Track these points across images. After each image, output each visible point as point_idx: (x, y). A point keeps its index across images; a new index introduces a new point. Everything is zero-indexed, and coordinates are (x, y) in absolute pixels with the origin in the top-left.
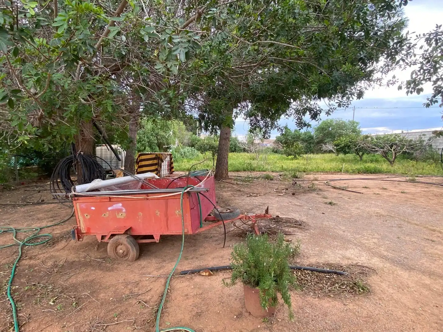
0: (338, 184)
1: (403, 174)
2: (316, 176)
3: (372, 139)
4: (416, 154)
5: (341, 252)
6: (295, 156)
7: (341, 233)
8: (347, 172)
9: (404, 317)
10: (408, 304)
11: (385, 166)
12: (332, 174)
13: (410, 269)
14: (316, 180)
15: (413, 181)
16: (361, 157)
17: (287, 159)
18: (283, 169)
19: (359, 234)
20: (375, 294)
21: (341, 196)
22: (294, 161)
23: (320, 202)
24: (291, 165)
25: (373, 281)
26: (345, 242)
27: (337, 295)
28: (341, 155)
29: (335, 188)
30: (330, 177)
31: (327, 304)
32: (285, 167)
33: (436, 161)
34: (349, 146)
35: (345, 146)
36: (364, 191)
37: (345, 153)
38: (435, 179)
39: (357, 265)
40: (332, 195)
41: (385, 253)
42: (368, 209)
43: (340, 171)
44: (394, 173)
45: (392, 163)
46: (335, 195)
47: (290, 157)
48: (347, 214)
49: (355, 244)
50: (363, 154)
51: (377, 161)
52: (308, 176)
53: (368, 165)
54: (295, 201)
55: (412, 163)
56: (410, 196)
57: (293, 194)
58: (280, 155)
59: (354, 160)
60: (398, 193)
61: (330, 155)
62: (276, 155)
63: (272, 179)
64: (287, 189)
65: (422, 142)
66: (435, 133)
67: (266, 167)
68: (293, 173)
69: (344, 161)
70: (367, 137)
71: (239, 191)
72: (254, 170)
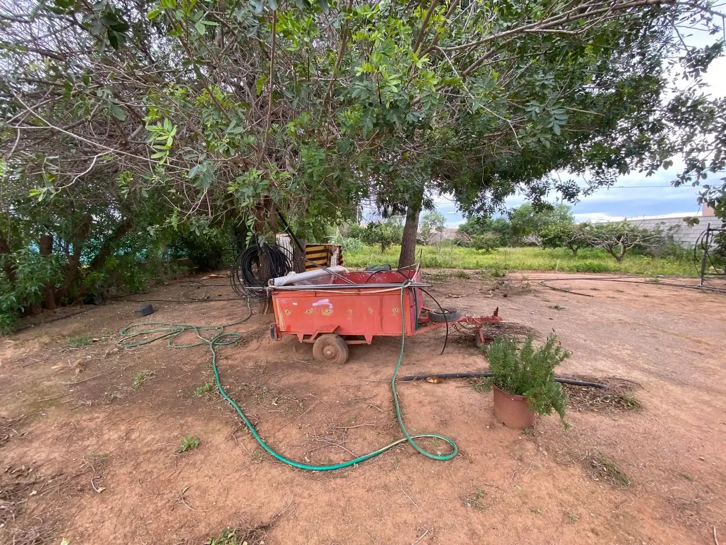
0: (557, 284)
1: (637, 274)
2: (525, 275)
3: (592, 228)
4: (653, 247)
5: (590, 363)
6: (487, 250)
7: (582, 341)
8: (562, 270)
11: (611, 263)
12: (543, 272)
13: (683, 384)
14: (525, 279)
15: (656, 283)
16: (575, 251)
17: (478, 254)
18: (478, 266)
19: (604, 344)
20: (647, 410)
21: (565, 299)
22: (486, 256)
23: (541, 306)
24: (486, 260)
25: (641, 396)
26: (593, 354)
28: (549, 250)
29: (554, 289)
30: (543, 275)
31: (591, 418)
32: (480, 263)
33: (679, 257)
34: (560, 237)
35: (554, 237)
36: (593, 293)
37: (555, 246)
38: (683, 281)
39: (615, 378)
40: (555, 297)
41: (646, 366)
42: (606, 315)
43: (553, 268)
44: (626, 272)
45: (619, 259)
46: (557, 298)
47: (480, 251)
48: (581, 320)
49: (605, 356)
50: (579, 247)
51: (599, 257)
52: (514, 275)
53: (588, 262)
54: (510, 305)
55: (646, 259)
56: (656, 301)
57: (505, 296)
58: (467, 249)
59: (566, 256)
60: (639, 296)
61: (531, 248)
62: (462, 249)
63: (469, 278)
64: (493, 290)
65: (660, 232)
66: (687, 220)
67: (455, 263)
68: (494, 271)
69: (553, 256)
70: (585, 225)
71: (433, 291)
72: (440, 266)
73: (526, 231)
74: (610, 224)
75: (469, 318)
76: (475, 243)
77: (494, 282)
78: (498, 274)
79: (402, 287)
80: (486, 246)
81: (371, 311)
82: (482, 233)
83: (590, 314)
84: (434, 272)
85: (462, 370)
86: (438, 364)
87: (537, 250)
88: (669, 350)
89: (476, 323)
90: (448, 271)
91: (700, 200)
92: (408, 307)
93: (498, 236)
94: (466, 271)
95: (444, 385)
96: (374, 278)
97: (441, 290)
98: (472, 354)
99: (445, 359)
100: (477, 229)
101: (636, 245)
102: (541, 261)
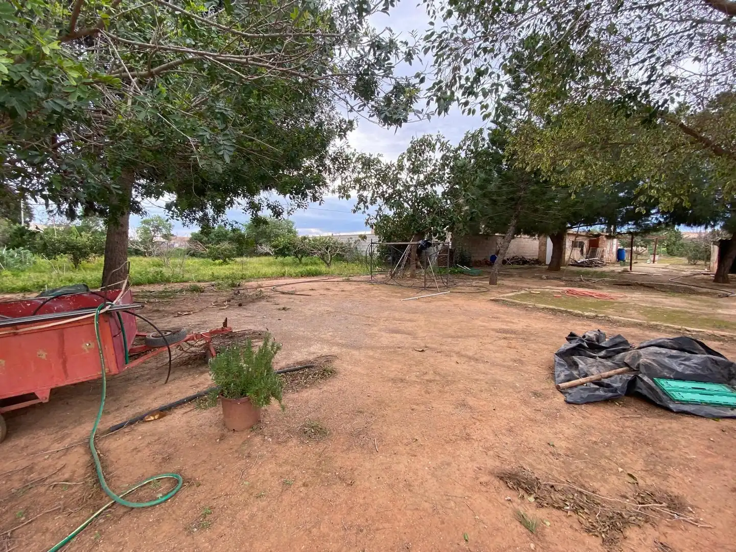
0: (285, 289)
1: (340, 275)
2: (259, 283)
3: (310, 240)
4: (347, 256)
5: (306, 350)
6: (225, 261)
7: (301, 333)
8: (290, 276)
9: (362, 382)
10: (363, 372)
11: (323, 268)
12: (275, 278)
13: (359, 348)
14: (260, 287)
15: (348, 280)
16: (300, 260)
17: (215, 264)
18: (214, 277)
19: (316, 331)
20: (340, 373)
21: (292, 300)
22: (224, 267)
23: (272, 310)
24: (222, 271)
25: (336, 364)
26: (308, 341)
27: (312, 384)
28: (280, 259)
29: (283, 293)
30: (275, 282)
31: (305, 394)
32: (216, 274)
33: (361, 262)
34: (288, 248)
35: (284, 248)
36: (311, 293)
37: (284, 255)
38: (362, 278)
39: (321, 357)
40: (283, 300)
41: (340, 341)
42: (319, 309)
43: (283, 275)
44: (333, 275)
45: (328, 265)
46: (285, 300)
47: (217, 262)
48: (302, 316)
49: (316, 340)
50: (302, 256)
51: (316, 264)
52: (250, 283)
53: (309, 268)
54: (244, 313)
55: (344, 264)
56: (348, 293)
57: (240, 305)
58: (202, 260)
59: (294, 264)
60: (338, 291)
61: (266, 258)
62: (196, 260)
63: (203, 292)
64: (229, 301)
65: (350, 244)
66: (360, 236)
67: (187, 276)
68: (230, 282)
69: (284, 264)
70: (305, 238)
71: (158, 311)
72: (168, 281)
73: (261, 241)
74: (321, 238)
75: (196, 335)
76: (211, 253)
77: (230, 292)
78: (234, 284)
79: (94, 313)
80: (222, 256)
81: (43, 355)
82: (218, 243)
83: (309, 310)
84: (160, 288)
85: (191, 393)
86: (162, 396)
87: (271, 259)
88: (353, 327)
89: (205, 339)
90: (177, 286)
91: (367, 223)
92: (109, 339)
93: (234, 246)
94: (199, 284)
95: (168, 418)
96: (49, 306)
97: (168, 308)
98: (202, 373)
99: (171, 387)
100: (213, 239)
101: (338, 254)
102: (274, 269)
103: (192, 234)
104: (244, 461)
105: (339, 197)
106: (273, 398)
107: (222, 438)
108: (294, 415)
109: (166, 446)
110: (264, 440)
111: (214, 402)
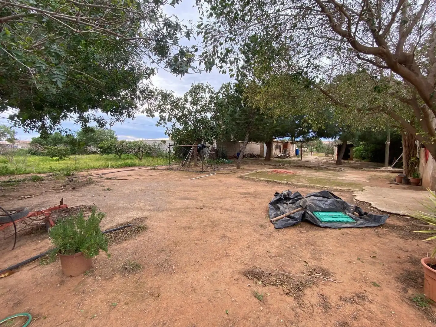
0: (108, 176)
1: (148, 166)
2: (89, 172)
3: (126, 143)
4: (153, 153)
5: (125, 216)
6: (61, 158)
7: (121, 205)
8: (113, 167)
9: (164, 232)
10: (165, 225)
11: (137, 161)
12: (101, 169)
13: (162, 211)
14: (90, 175)
15: (154, 169)
16: (120, 156)
17: (53, 160)
18: (51, 170)
19: (132, 203)
20: (149, 228)
21: (114, 183)
22: (60, 162)
23: (99, 190)
24: (58, 165)
25: (147, 223)
26: (126, 210)
27: (130, 237)
28: (105, 156)
29: (107, 179)
30: (101, 172)
31: (125, 245)
32: (53, 167)
33: (163, 157)
34: (110, 148)
35: (108, 148)
36: (128, 178)
37: (108, 153)
38: (164, 167)
39: (136, 219)
40: (107, 183)
41: (150, 208)
42: (134, 188)
43: (107, 167)
44: (143, 166)
45: (140, 159)
46: (109, 184)
47: (54, 158)
48: (122, 194)
49: (132, 209)
50: (121, 154)
51: (131, 159)
52: (82, 173)
53: (126, 161)
54: (78, 194)
55: (151, 159)
56: (155, 177)
57: (74, 189)
58: (42, 157)
59: (115, 159)
60: (148, 176)
61: (94, 155)
62: (37, 157)
63: (43, 180)
64: (65, 186)
65: (155, 146)
66: (162, 141)
67: (28, 169)
68: (65, 172)
69: (107, 159)
70: (123, 142)
71: (4, 196)
72: (12, 173)
73: (89, 144)
74: (135, 142)
75: (37, 212)
76: (49, 152)
77: (66, 179)
78: (69, 174)
80: (59, 154)
82: (55, 145)
83: (126, 189)
84: (7, 179)
85: (35, 254)
86: (10, 259)
87: (98, 156)
88: (158, 198)
89: (45, 214)
90: (21, 177)
91: (166, 133)
93: (69, 147)
94: (39, 175)
97: (12, 194)
98: (44, 239)
99: (17, 252)
100: (51, 142)
101: (147, 152)
102: (100, 163)
103: (33, 139)
104: (79, 297)
105: (147, 116)
106: (101, 251)
107: (62, 283)
108: (117, 259)
109: (16, 295)
110: (95, 280)
111: (54, 259)
